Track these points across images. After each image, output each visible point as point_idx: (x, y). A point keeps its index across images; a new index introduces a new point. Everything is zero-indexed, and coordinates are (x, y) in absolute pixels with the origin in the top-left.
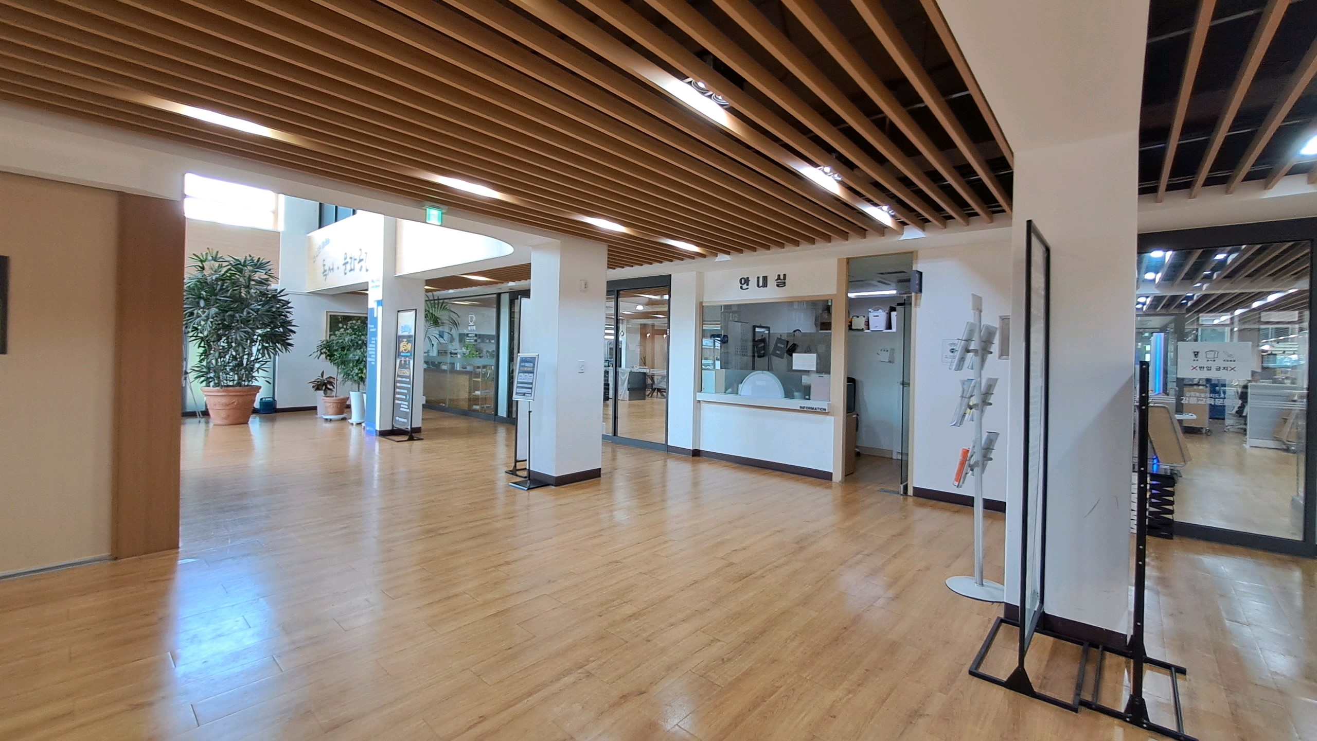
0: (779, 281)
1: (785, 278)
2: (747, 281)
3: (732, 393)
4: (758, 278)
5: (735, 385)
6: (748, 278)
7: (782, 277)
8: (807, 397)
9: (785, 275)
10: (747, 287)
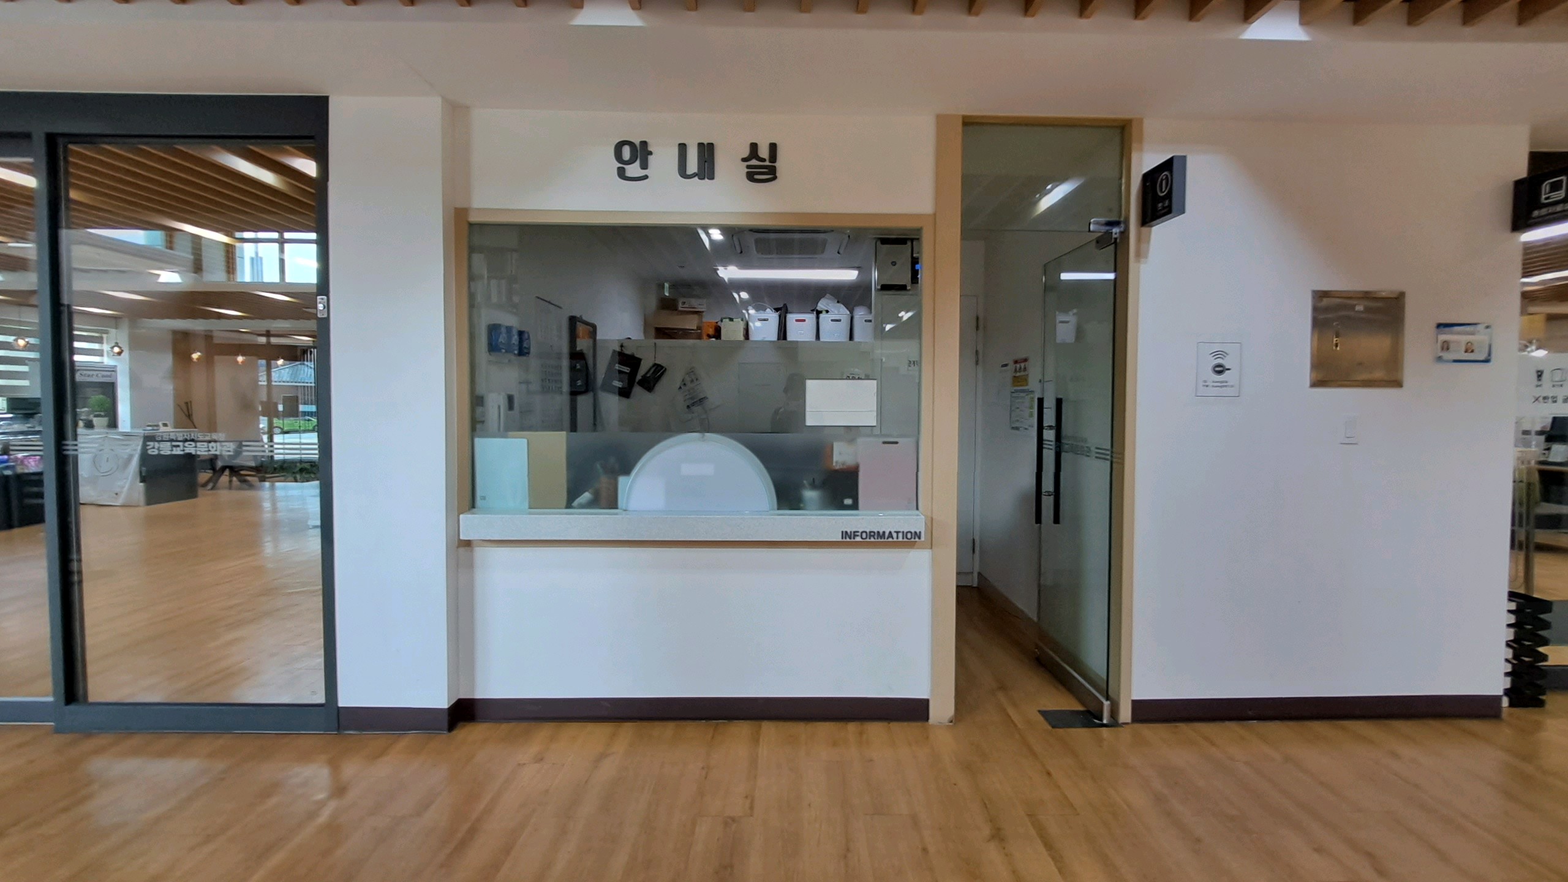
0: (754, 162)
1: (773, 156)
2: (641, 152)
3: (594, 503)
4: (683, 148)
5: (604, 481)
6: (644, 144)
7: (764, 152)
8: (848, 501)
9: (773, 147)
10: (641, 173)
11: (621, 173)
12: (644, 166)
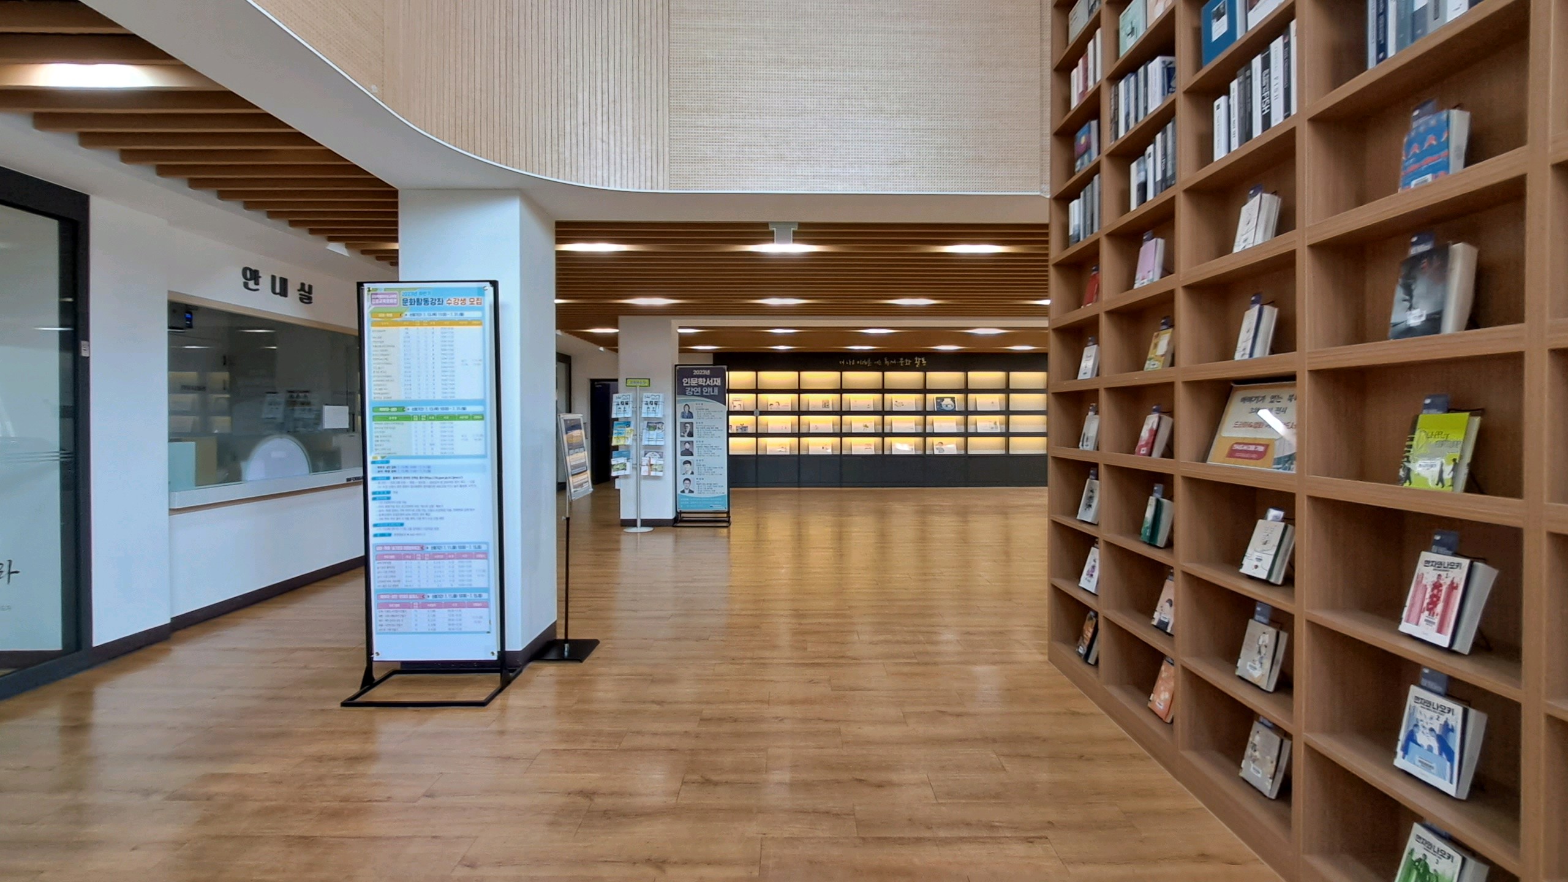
0: (303, 292)
1: (310, 292)
2: (255, 276)
3: (229, 481)
4: (273, 277)
5: (234, 467)
6: (256, 271)
7: (307, 289)
9: (310, 287)
10: (255, 287)
11: (246, 286)
12: (257, 283)
